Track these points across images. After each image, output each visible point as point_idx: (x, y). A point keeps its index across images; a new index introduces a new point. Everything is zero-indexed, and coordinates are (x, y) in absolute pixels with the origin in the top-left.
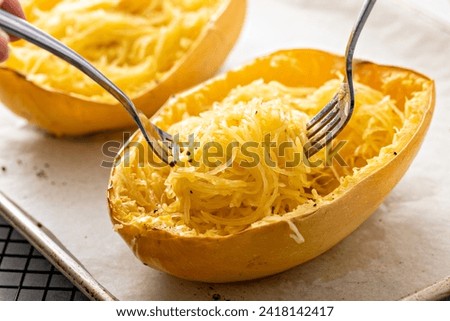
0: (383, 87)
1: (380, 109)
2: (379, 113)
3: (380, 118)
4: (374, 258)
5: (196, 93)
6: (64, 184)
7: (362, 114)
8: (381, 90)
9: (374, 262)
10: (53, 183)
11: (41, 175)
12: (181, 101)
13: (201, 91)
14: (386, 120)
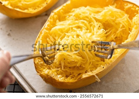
0: (125, 9)
1: (123, 20)
2: (123, 22)
3: (123, 24)
4: (122, 72)
5: (60, 10)
6: (17, 39)
7: (118, 22)
8: (124, 11)
9: (122, 74)
10: (13, 39)
11: (9, 35)
12: (55, 14)
13: (62, 9)
14: (125, 24)
